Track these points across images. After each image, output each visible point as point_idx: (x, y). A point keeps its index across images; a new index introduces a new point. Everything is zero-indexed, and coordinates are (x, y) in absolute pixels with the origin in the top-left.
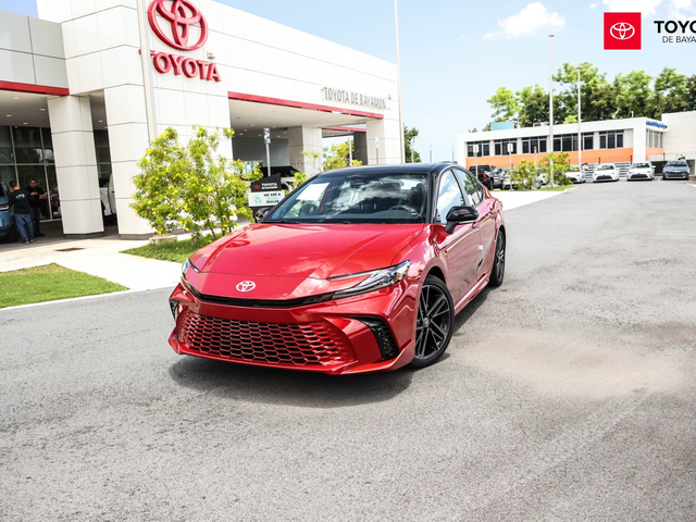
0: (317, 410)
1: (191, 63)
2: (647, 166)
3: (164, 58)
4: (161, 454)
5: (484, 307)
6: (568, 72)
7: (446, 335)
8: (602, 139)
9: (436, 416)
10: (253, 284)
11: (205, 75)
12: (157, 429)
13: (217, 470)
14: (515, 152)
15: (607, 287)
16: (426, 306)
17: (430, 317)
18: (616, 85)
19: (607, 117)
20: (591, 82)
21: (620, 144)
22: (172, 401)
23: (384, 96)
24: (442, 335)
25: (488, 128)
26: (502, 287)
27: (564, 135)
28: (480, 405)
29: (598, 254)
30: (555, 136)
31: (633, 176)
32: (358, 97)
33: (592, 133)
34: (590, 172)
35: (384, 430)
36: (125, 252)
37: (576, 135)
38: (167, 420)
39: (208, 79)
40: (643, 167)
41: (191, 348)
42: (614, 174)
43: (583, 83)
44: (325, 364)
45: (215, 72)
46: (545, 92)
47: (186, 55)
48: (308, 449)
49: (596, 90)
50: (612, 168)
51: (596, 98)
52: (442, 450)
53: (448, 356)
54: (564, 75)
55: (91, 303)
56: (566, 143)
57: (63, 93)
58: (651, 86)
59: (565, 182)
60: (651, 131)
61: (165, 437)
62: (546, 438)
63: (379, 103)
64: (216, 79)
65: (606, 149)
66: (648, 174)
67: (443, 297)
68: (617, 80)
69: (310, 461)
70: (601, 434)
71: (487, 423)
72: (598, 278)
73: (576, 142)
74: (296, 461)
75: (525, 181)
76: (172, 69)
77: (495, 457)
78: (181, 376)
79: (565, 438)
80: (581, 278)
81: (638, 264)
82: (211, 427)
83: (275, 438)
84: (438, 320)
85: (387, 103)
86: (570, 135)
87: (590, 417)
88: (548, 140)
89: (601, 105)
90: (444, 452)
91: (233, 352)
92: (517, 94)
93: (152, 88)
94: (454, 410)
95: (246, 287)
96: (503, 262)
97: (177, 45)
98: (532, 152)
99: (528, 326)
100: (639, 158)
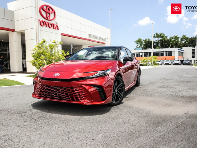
0: (78, 117)
1: (51, 24)
2: (179, 61)
3: (43, 22)
4: (21, 128)
5: (134, 91)
6: (157, 35)
7: (122, 96)
8: (166, 53)
9: (119, 119)
10: (59, 74)
11: (55, 28)
12: (22, 121)
13: (40, 134)
14: (142, 56)
15: (171, 87)
16: (116, 86)
17: (117, 89)
18: (170, 39)
19: (167, 47)
20: (163, 38)
21: (171, 55)
22: (30, 113)
23: (106, 38)
24: (121, 96)
25: (135, 50)
26: (139, 86)
27: (156, 52)
28: (134, 116)
29: (168, 80)
30: (153, 52)
31: (175, 64)
32: (98, 37)
33: (163, 52)
34: (163, 62)
35: (101, 123)
36: (28, 76)
37: (159, 52)
38: (27, 118)
39: (55, 29)
40: (178, 61)
41: (38, 96)
42: (170, 63)
43: (161, 38)
44: (82, 101)
45: (58, 27)
46: (151, 40)
47: (49, 22)
48: (73, 128)
49: (164, 40)
50: (169, 61)
51: (165, 42)
52: (121, 129)
53: (123, 103)
54: (156, 36)
55: (13, 87)
56: (156, 54)
57: (13, 31)
58: (180, 40)
59: (156, 64)
60: (180, 52)
61: (24, 123)
62: (157, 126)
63: (104, 40)
64: (58, 29)
65: (167, 56)
66: (179, 63)
67: (122, 83)
68: (170, 38)
69: (73, 132)
70: (176, 126)
71: (136, 122)
72: (168, 85)
73: (159, 54)
74: (68, 132)
75: (145, 64)
76: (45, 25)
77: (139, 132)
78: (35, 106)
79: (163, 126)
80: (163, 85)
81: (179, 82)
82: (41, 121)
83: (62, 125)
84: (120, 91)
85: (107, 40)
86: (157, 52)
87: (171, 120)
88: (151, 53)
89: (166, 44)
90: (121, 130)
91: (52, 97)
92: (144, 40)
93: (39, 30)
94: (125, 118)
95: (57, 75)
96: (140, 79)
97: (47, 19)
98: (147, 56)
99: (148, 96)
100: (176, 58)
